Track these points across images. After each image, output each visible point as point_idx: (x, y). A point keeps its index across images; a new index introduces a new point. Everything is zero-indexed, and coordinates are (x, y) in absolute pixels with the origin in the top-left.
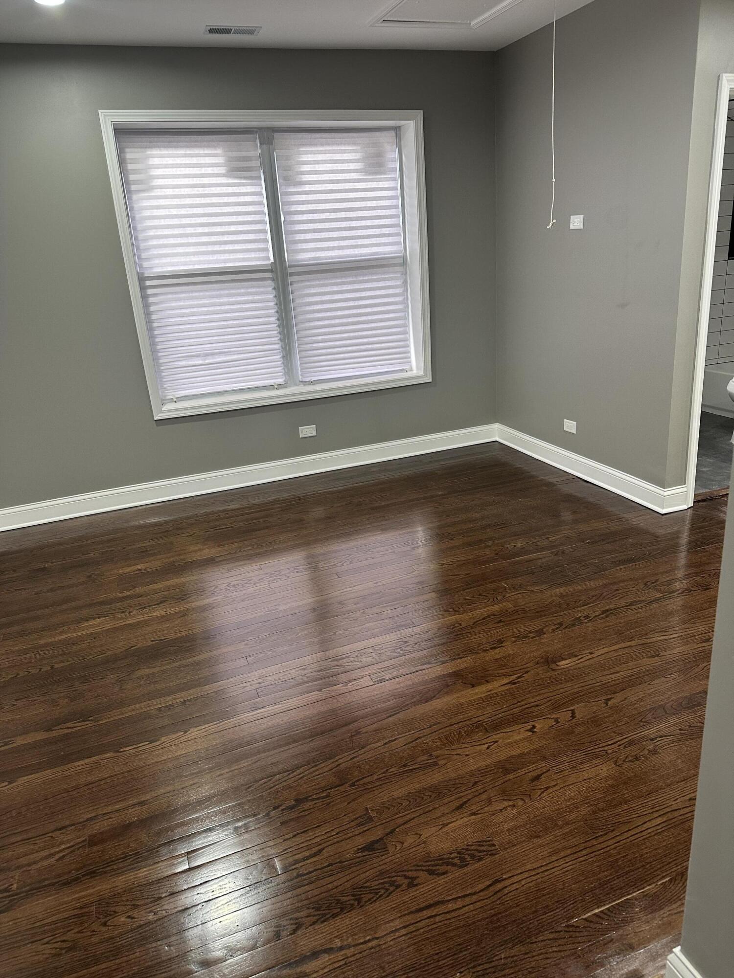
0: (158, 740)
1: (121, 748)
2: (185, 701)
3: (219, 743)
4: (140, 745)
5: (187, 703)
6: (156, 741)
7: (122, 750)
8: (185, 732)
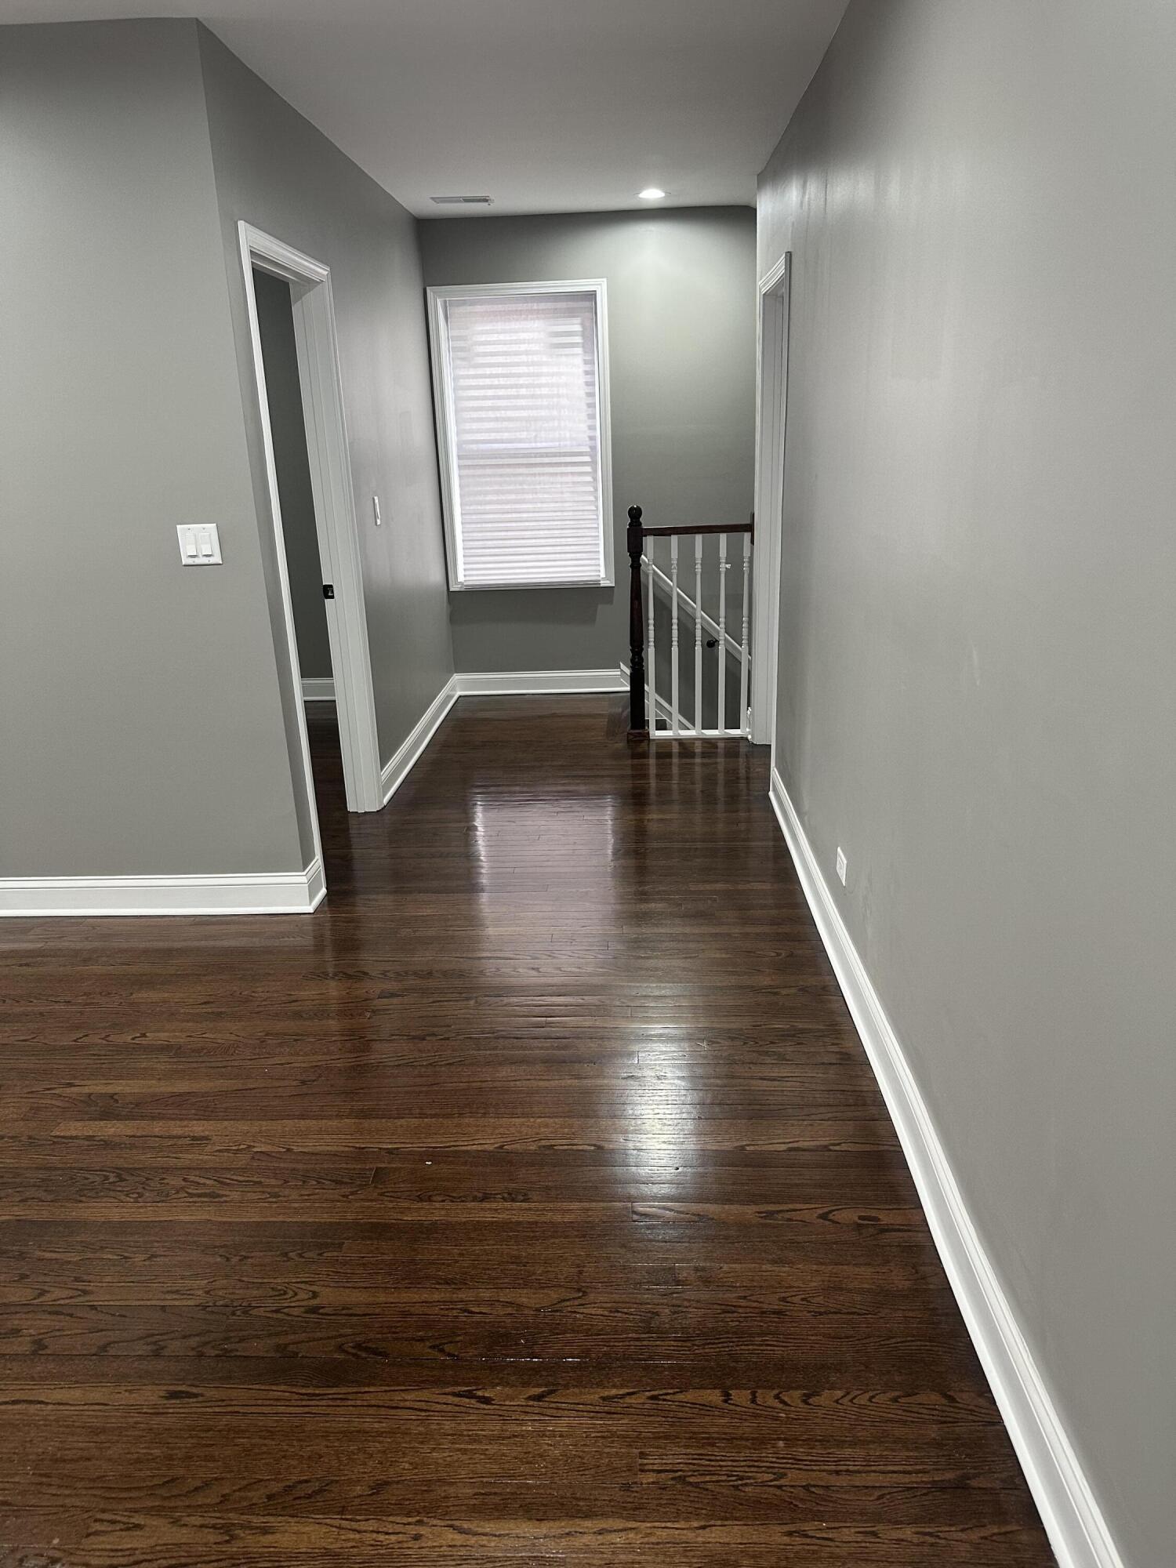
0: (540, 1147)
1: (593, 1151)
2: (482, 1201)
3: (466, 1117)
4: (566, 1147)
5: (480, 1195)
6: (544, 1146)
7: (592, 1148)
8: (501, 1147)
